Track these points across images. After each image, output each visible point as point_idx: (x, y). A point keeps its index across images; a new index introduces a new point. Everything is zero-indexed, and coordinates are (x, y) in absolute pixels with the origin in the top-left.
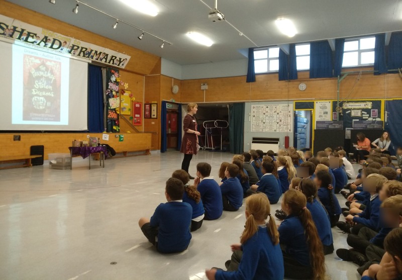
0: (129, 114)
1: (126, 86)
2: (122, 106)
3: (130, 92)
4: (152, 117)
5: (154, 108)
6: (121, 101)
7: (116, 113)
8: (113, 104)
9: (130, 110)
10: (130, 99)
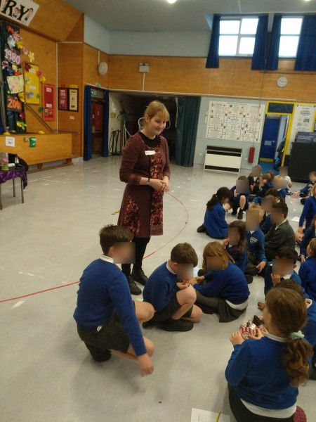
0: (38, 103)
1: (32, 57)
2: (27, 91)
3: (37, 67)
4: (71, 108)
5: (73, 95)
6: (25, 82)
7: (19, 100)
8: (14, 87)
9: (38, 96)
10: (37, 78)
